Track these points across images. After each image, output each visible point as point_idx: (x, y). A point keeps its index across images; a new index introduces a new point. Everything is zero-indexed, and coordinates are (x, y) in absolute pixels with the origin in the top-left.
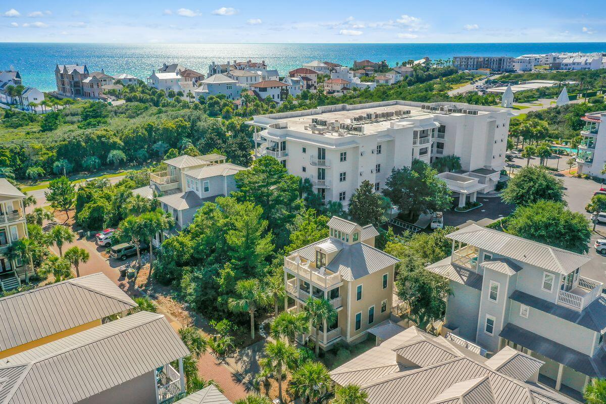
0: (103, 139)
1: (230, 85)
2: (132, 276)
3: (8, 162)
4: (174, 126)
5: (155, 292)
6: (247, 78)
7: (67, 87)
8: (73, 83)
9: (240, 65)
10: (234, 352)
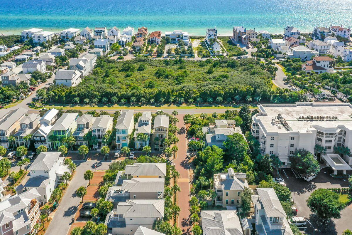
0: (216, 92)
1: (307, 52)
2: (189, 158)
3: (184, 96)
4: (245, 90)
5: (191, 167)
6: (322, 46)
7: (236, 38)
8: (238, 37)
9: (334, 28)
10: (194, 194)
